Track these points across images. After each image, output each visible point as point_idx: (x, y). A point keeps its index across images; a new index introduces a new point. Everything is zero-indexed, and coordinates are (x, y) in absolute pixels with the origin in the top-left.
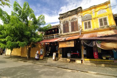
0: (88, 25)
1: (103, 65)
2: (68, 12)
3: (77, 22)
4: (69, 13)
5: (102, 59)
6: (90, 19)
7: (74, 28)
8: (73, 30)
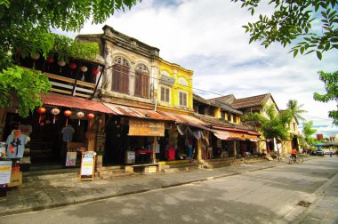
0: (165, 95)
1: (187, 169)
2: (132, 40)
3: (147, 78)
4: (135, 43)
5: (180, 159)
6: (169, 86)
7: (140, 88)
8: (138, 93)
